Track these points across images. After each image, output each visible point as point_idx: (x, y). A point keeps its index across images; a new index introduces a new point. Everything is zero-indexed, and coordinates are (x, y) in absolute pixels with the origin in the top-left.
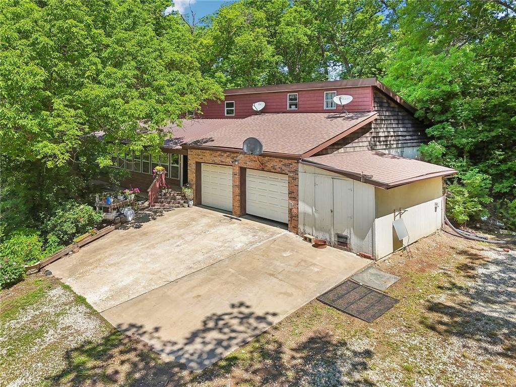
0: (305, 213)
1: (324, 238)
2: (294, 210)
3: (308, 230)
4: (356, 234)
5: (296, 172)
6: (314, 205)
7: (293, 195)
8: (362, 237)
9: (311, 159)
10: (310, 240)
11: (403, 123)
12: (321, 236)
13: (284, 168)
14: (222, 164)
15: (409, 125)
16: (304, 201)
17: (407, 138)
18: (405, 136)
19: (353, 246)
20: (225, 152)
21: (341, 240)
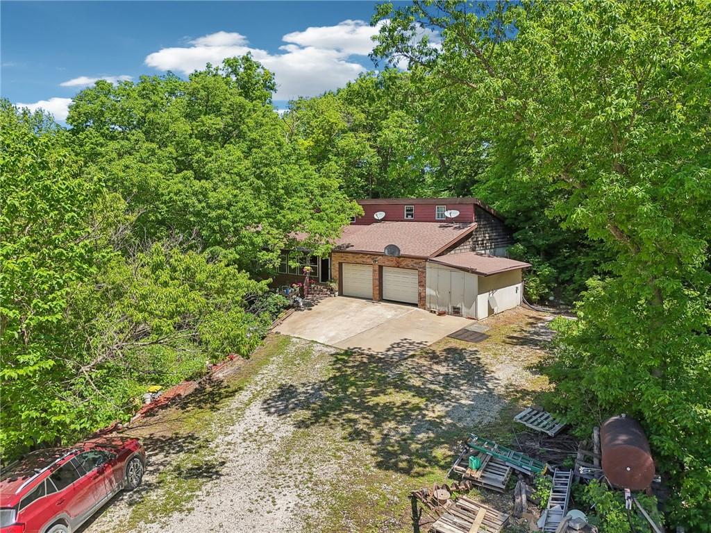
0: (430, 295)
1: (444, 310)
2: (423, 294)
3: (433, 306)
4: (465, 306)
5: (424, 268)
6: (437, 289)
7: (422, 284)
8: (470, 307)
9: (434, 259)
10: (435, 312)
11: (496, 229)
12: (442, 309)
13: (415, 265)
14: (363, 263)
15: (501, 231)
16: (430, 288)
17: (499, 240)
18: (497, 239)
19: (463, 314)
20: (367, 254)
21: (456, 310)
